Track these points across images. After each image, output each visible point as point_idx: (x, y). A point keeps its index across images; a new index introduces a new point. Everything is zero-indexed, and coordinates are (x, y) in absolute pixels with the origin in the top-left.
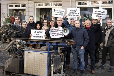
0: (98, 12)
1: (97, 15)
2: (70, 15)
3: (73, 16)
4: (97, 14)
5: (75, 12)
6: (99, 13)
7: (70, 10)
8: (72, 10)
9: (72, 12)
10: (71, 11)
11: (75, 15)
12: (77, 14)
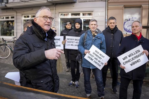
0: (128, 57)
1: (131, 63)
2: (91, 57)
3: (94, 61)
4: (129, 61)
5: (100, 58)
6: (131, 57)
7: (96, 51)
8: (98, 53)
9: (97, 56)
10: (95, 53)
11: (97, 61)
12: (100, 63)
